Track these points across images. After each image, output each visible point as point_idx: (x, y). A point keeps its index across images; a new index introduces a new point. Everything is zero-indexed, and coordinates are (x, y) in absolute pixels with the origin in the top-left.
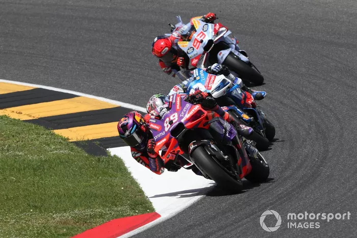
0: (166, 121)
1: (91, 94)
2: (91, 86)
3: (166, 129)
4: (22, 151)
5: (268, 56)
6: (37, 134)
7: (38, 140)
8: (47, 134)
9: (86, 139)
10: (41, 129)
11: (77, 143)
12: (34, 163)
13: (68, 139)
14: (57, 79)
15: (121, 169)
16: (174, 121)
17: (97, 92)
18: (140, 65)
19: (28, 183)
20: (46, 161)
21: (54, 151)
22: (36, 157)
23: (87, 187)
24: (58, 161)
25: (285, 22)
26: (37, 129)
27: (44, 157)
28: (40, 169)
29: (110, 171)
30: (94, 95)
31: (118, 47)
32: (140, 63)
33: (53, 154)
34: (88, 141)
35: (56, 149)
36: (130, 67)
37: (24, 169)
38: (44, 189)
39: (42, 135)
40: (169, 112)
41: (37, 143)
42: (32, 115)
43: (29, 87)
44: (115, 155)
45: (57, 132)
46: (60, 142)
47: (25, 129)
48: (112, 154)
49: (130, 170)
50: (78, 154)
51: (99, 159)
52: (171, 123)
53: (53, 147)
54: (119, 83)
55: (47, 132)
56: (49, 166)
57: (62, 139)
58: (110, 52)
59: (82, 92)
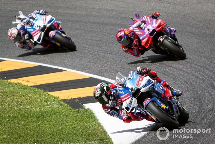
0: (145, 30)
1: (73, 69)
2: (73, 64)
3: (147, 33)
4: (29, 105)
5: (185, 45)
6: (39, 94)
7: (39, 99)
8: (45, 95)
9: (70, 98)
10: (42, 92)
11: (64, 101)
12: (37, 113)
13: (59, 98)
14: (52, 60)
15: (92, 117)
16: (150, 29)
17: (76, 68)
18: (104, 51)
19: (33, 126)
20: (44, 112)
21: (50, 106)
22: (38, 109)
23: (70, 128)
24: (52, 112)
25: (196, 24)
26: (39, 92)
27: (44, 109)
28: (41, 117)
29: (86, 118)
30: (75, 70)
31: (90, 39)
32: (104, 50)
33: (49, 108)
34: (71, 99)
35: (51, 104)
36: (98, 52)
37: (31, 117)
38: (44, 130)
39: (42, 95)
40: (146, 25)
41: (39, 100)
42: (36, 83)
43: (34, 65)
44: (88, 109)
45: (52, 93)
46: (53, 100)
47: (31, 92)
48: (86, 108)
49: (98, 118)
50: (65, 108)
51: (78, 111)
52: (149, 30)
53: (49, 103)
54: (91, 62)
55: (45, 93)
56: (47, 115)
57: (55, 98)
58: (85, 42)
59: (67, 68)
